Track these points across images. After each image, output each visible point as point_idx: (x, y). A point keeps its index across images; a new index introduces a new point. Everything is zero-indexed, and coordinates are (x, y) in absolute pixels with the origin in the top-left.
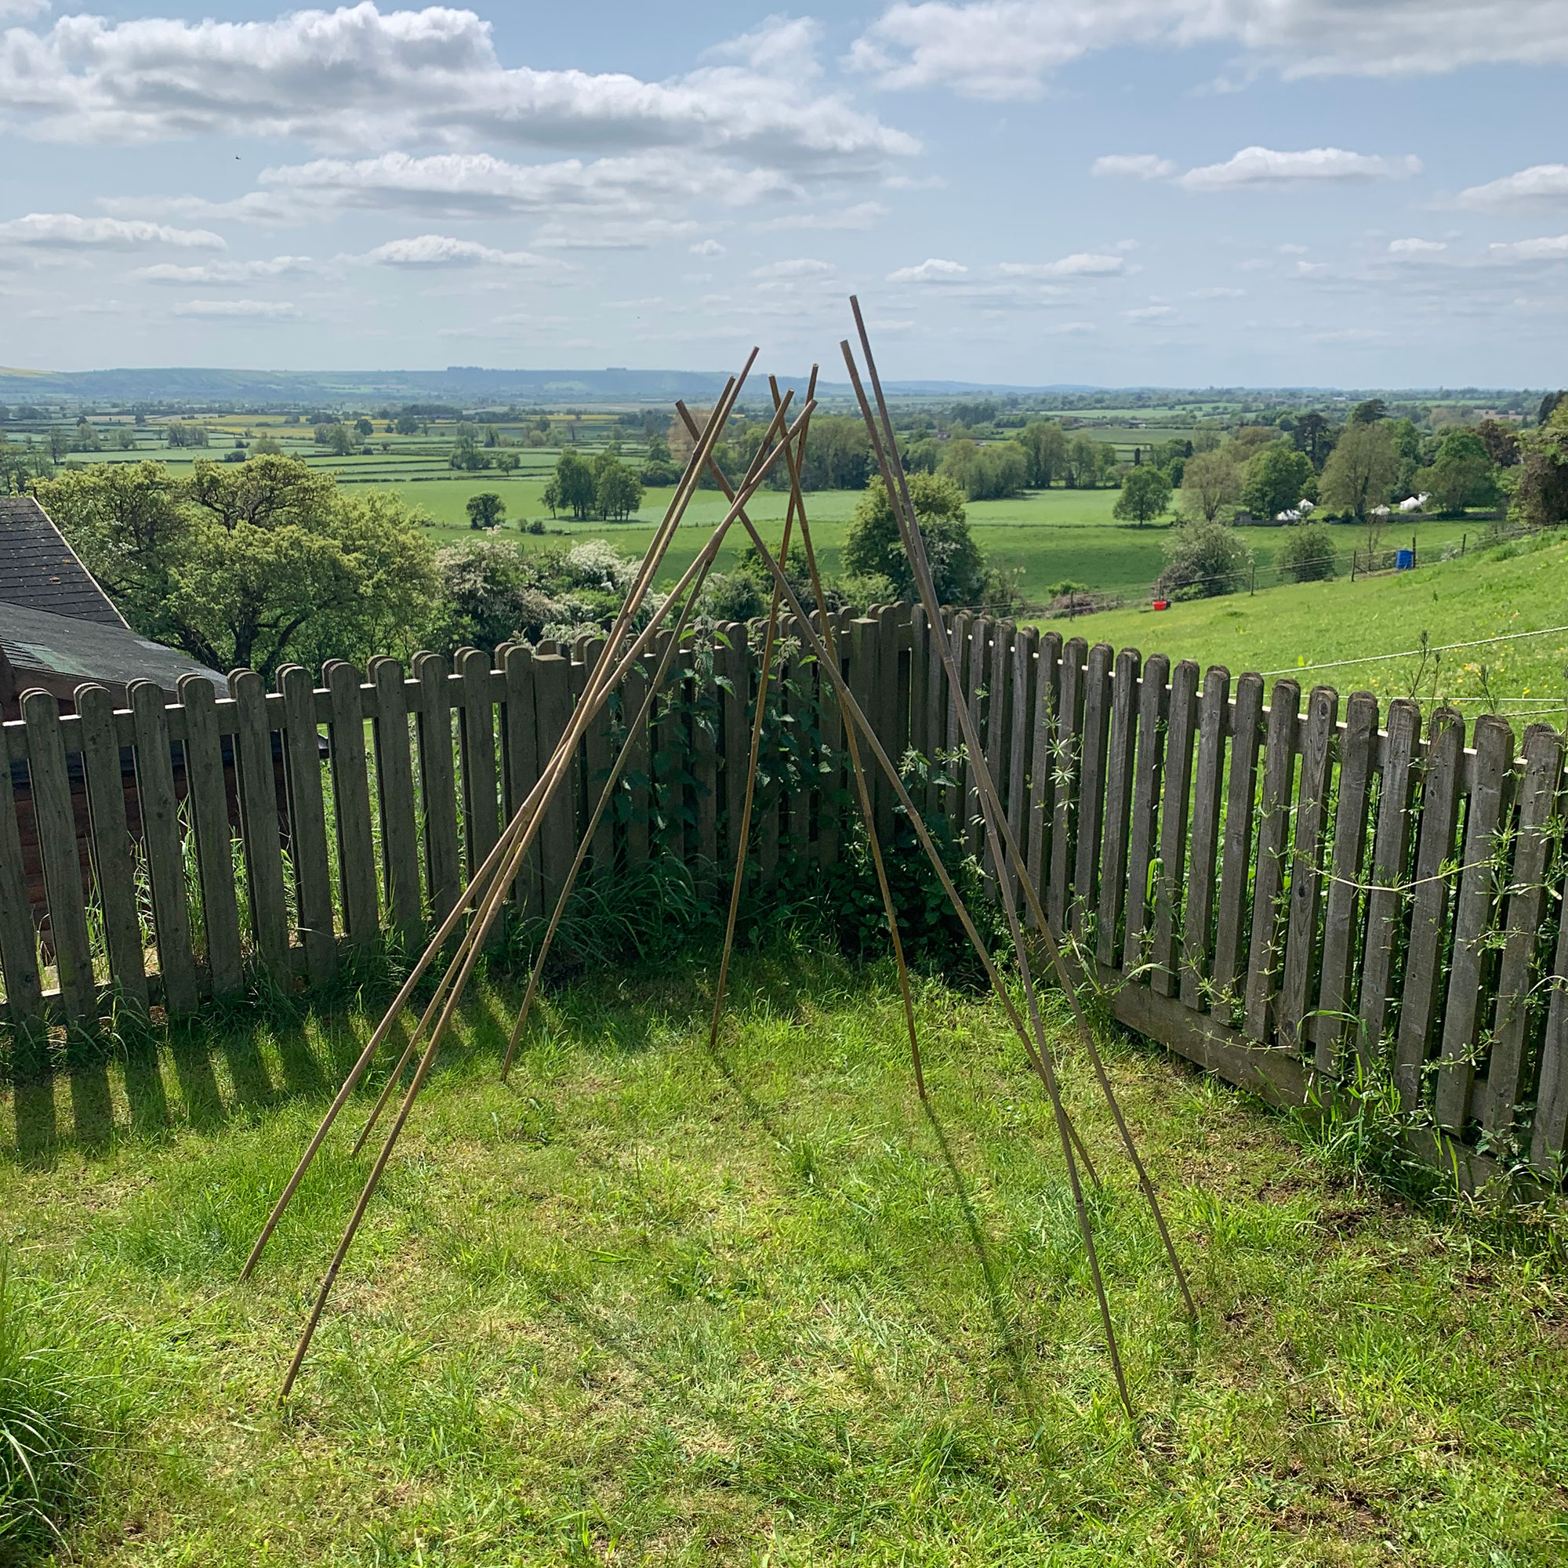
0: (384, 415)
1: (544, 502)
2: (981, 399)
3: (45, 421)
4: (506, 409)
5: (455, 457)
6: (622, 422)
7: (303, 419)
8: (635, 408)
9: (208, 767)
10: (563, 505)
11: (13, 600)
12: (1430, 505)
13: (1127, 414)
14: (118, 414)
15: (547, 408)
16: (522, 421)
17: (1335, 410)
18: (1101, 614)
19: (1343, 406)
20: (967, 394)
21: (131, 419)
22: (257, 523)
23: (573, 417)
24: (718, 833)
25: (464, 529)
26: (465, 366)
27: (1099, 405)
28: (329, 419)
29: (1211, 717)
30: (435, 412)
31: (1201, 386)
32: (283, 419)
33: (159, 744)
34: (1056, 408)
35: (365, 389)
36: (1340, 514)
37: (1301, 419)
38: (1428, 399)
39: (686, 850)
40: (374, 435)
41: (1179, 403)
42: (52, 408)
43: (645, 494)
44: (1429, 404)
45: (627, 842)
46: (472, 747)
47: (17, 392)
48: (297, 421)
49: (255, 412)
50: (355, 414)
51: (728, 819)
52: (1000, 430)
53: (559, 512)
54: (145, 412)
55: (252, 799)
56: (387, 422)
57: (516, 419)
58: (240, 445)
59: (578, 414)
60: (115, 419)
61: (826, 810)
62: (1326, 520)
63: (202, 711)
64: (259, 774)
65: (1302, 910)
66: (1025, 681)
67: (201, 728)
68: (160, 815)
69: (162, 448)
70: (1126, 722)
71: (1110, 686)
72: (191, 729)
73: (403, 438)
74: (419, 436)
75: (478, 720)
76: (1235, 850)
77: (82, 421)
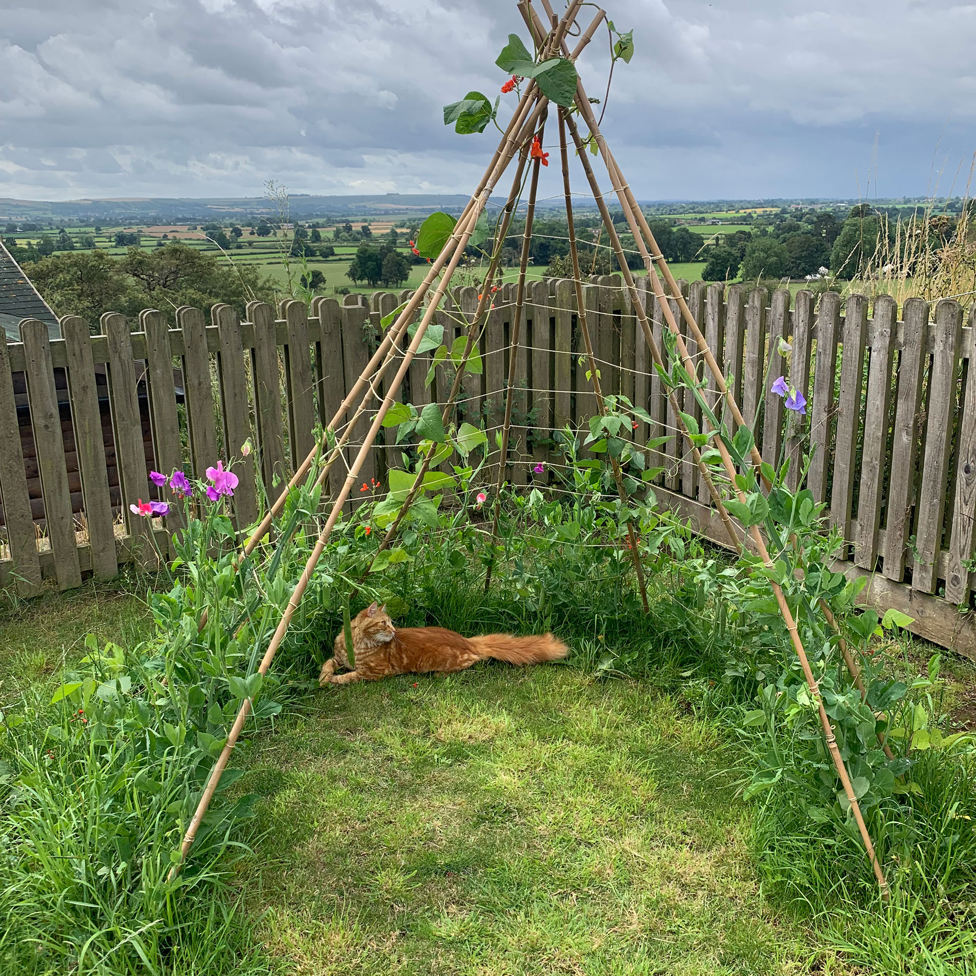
0: (249, 225)
1: (349, 276)
4: (325, 219)
5: (293, 249)
6: (397, 226)
7: (198, 227)
8: (405, 218)
9: (85, 389)
10: (361, 278)
13: (710, 216)
14: (85, 226)
15: (350, 219)
16: (335, 227)
17: (839, 211)
19: (843, 208)
21: (93, 229)
22: (167, 286)
23: (366, 224)
26: (299, 194)
27: (692, 211)
28: (214, 228)
29: (882, 334)
30: (280, 222)
32: (186, 228)
33: (45, 371)
35: (237, 210)
37: (818, 217)
40: (243, 237)
41: (740, 208)
42: (43, 224)
43: (411, 269)
46: (294, 376)
47: (22, 214)
48: (195, 228)
49: (169, 224)
50: (231, 224)
53: (359, 282)
54: (101, 225)
55: (120, 416)
56: (251, 228)
57: (331, 226)
58: (160, 245)
59: (369, 222)
60: (83, 230)
63: (79, 343)
64: (126, 396)
65: (968, 485)
66: (716, 324)
67: (79, 358)
68: (46, 427)
69: (112, 247)
70: (805, 346)
71: (790, 320)
72: (70, 359)
73: (261, 238)
74: (271, 237)
75: (299, 355)
76: (904, 439)
77: (62, 231)
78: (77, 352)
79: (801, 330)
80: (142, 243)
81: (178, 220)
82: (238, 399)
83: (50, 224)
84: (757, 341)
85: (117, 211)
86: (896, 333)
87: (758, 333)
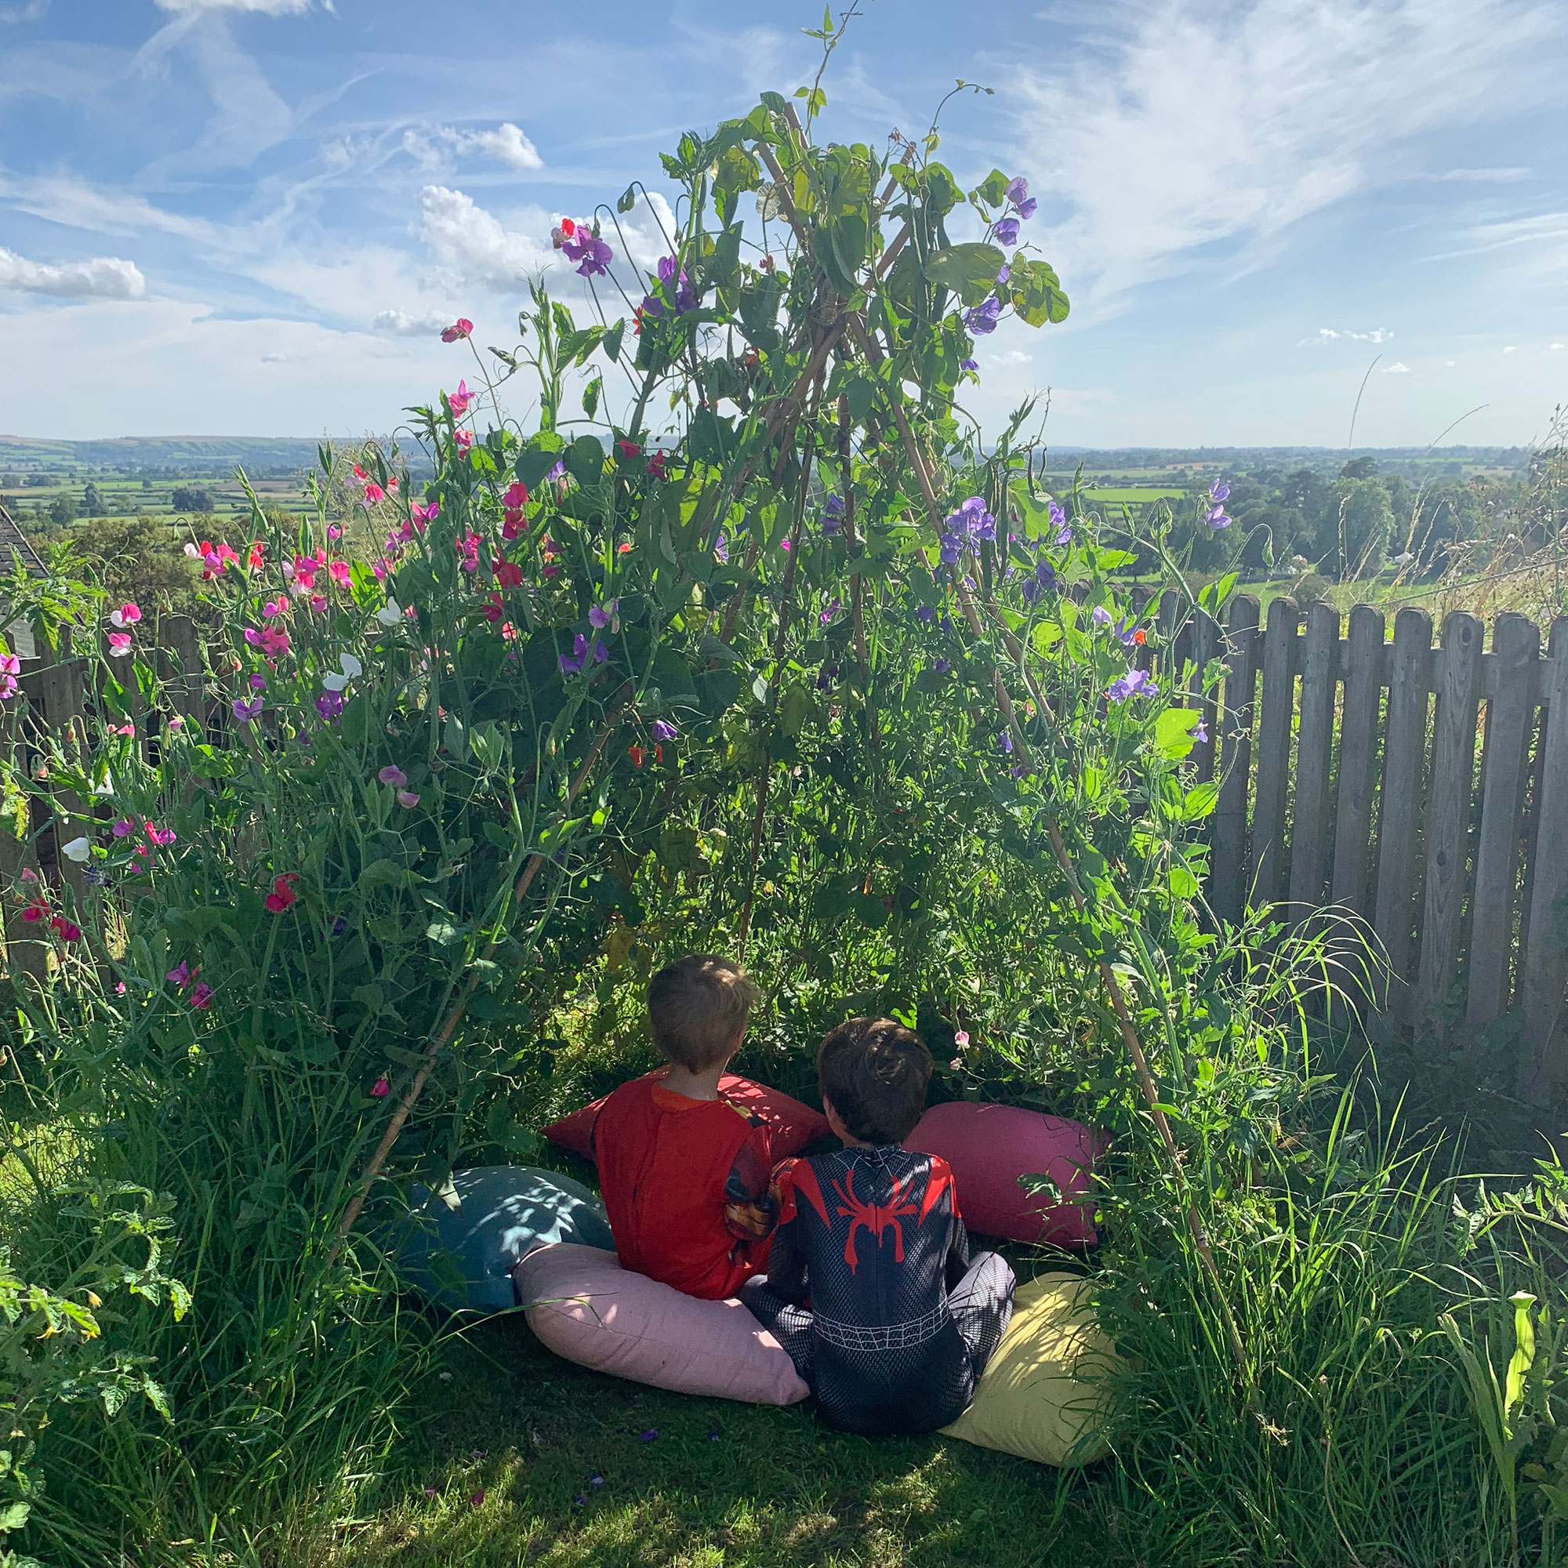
3: (54, 488)
13: (1118, 474)
14: (126, 480)
17: (1324, 467)
19: (1332, 463)
21: (139, 485)
31: (1194, 445)
32: (286, 484)
37: (1291, 477)
41: (1170, 462)
42: (61, 475)
47: (28, 460)
54: (151, 478)
60: (123, 485)
65: (1442, 882)
69: (166, 513)
77: (91, 487)
80: (217, 507)
81: (274, 471)
83: (71, 476)
85: (177, 455)
86: (1339, 657)
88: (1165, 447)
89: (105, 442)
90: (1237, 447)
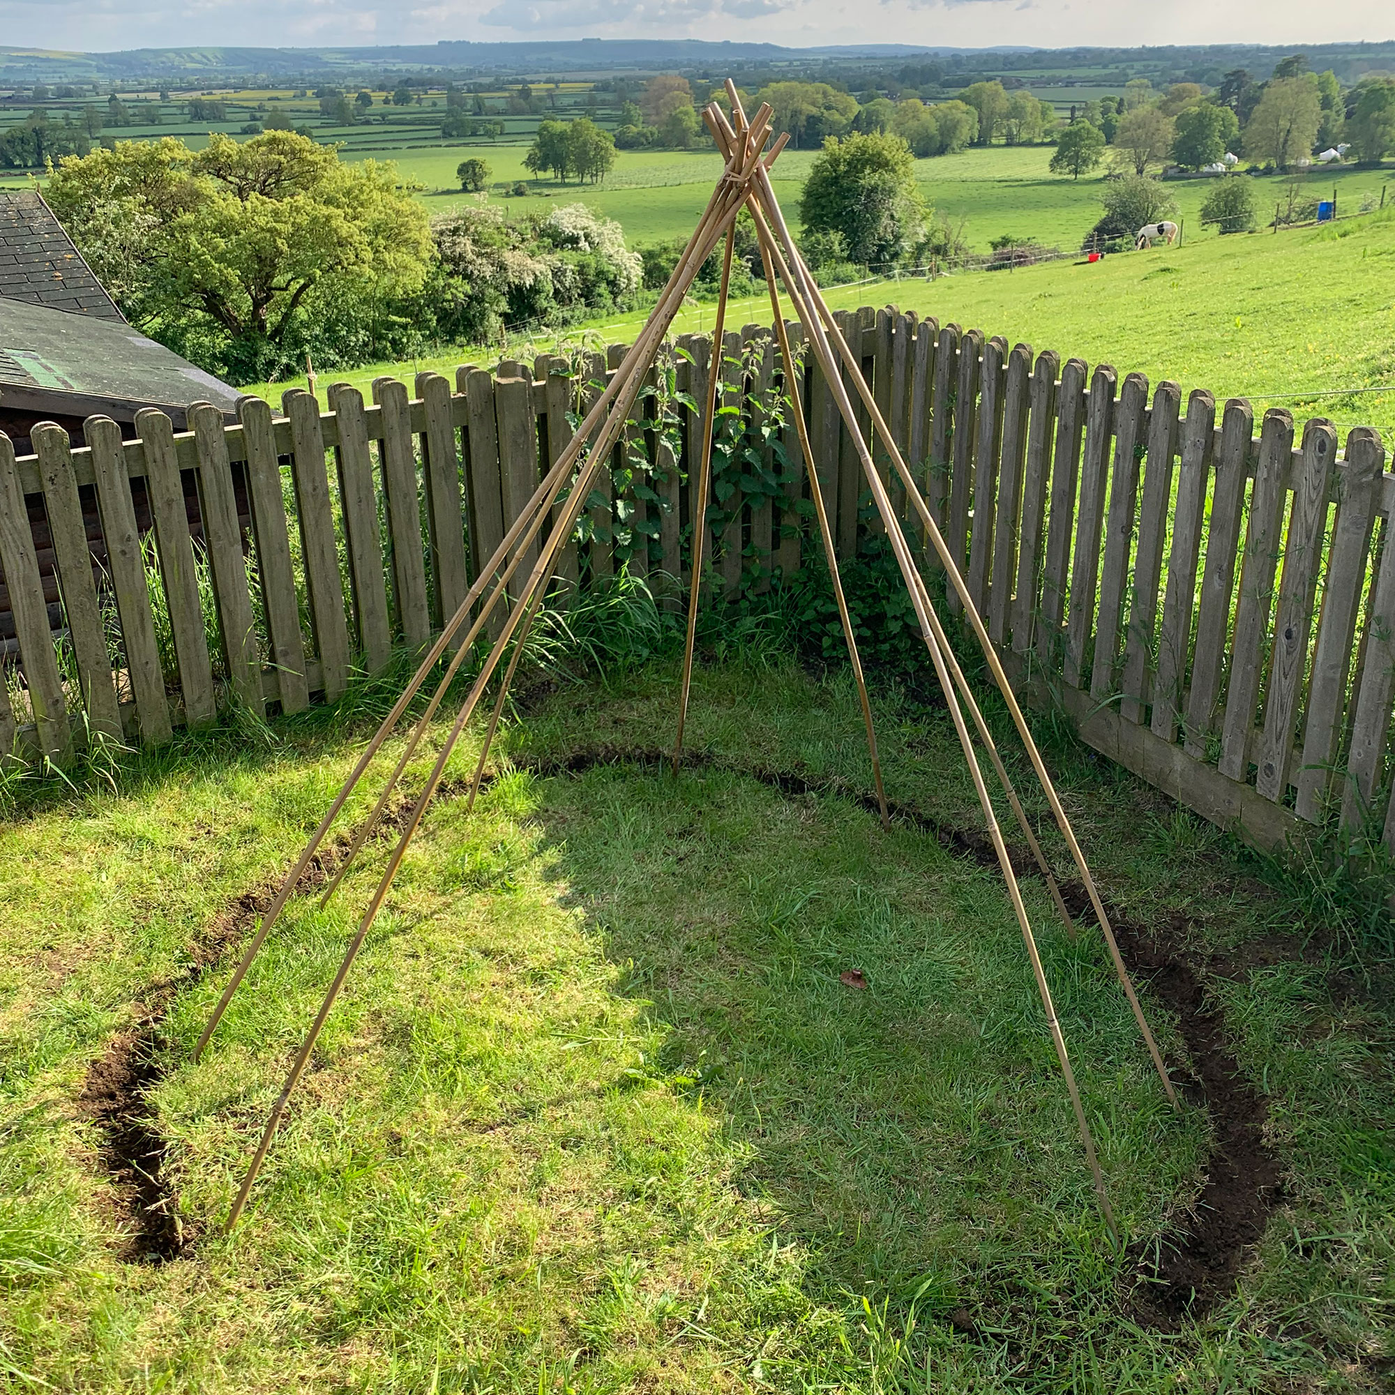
0: (381, 88)
1: (527, 165)
2: (927, 61)
3: (81, 100)
4: (492, 79)
5: (447, 126)
6: (596, 89)
7: (309, 93)
8: (608, 75)
9: (169, 503)
10: (544, 168)
11: (19, 297)
12: (1346, 156)
13: (1064, 73)
14: (145, 91)
15: (528, 78)
16: (506, 90)
17: (1260, 65)
18: (1037, 266)
19: (1267, 61)
20: (914, 56)
21: (157, 95)
22: (267, 194)
23: (552, 86)
24: (682, 547)
25: (457, 192)
26: (454, 40)
27: (1037, 65)
28: (333, 93)
29: (1193, 443)
30: (425, 83)
32: (292, 93)
33: (119, 484)
34: (997, 70)
35: (363, 65)
36: (1262, 166)
37: (1226, 76)
38: (1350, 53)
39: (651, 563)
40: (373, 107)
41: (1113, 61)
42: (85, 87)
44: (1350, 57)
45: (591, 562)
46: (435, 473)
47: (55, 72)
48: (304, 95)
49: (266, 87)
50: (356, 87)
51: (691, 533)
52: (946, 90)
53: (541, 175)
54: (168, 89)
56: (384, 94)
57: (500, 89)
58: (254, 119)
59: (557, 82)
60: (142, 96)
61: (788, 520)
62: (1248, 172)
63: (160, 447)
64: (221, 508)
65: (1288, 653)
66: (993, 394)
67: (160, 464)
68: (124, 553)
69: (185, 122)
70: (1101, 443)
71: (1084, 404)
72: (151, 466)
73: (399, 108)
74: (413, 106)
75: (440, 445)
76: (1216, 584)
77: (113, 98)
78: (158, 456)
79: (1097, 421)
81: (279, 80)
82: (363, 505)
83: (95, 87)
84: (1043, 427)
85: (190, 66)
86: (1213, 444)
87: (1043, 416)
88: (1109, 46)
89: (123, 53)
90: (1177, 45)
